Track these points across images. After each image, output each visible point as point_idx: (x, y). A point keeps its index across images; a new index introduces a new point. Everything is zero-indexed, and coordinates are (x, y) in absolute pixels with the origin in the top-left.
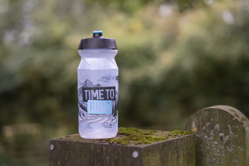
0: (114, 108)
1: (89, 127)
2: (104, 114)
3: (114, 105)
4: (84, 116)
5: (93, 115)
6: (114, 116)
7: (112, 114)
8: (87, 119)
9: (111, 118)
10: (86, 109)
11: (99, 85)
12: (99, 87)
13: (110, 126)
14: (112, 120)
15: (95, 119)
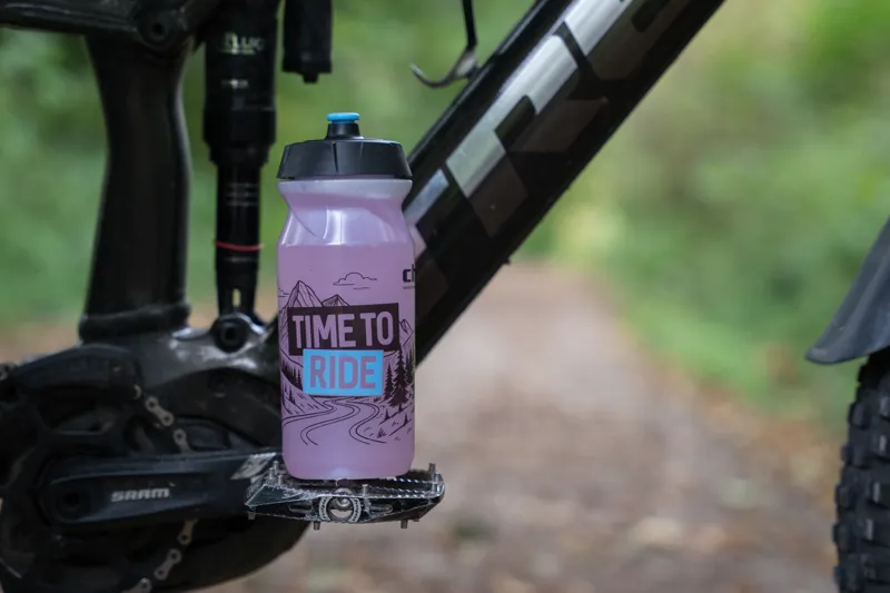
0: (393, 378)
1: (307, 441)
2: (357, 398)
3: (394, 367)
4: (294, 402)
5: (321, 400)
6: (393, 404)
7: (386, 398)
8: (301, 413)
9: (383, 411)
10: (299, 378)
11: (337, 298)
12: (339, 305)
13: (380, 435)
14: (387, 417)
15: (328, 412)
